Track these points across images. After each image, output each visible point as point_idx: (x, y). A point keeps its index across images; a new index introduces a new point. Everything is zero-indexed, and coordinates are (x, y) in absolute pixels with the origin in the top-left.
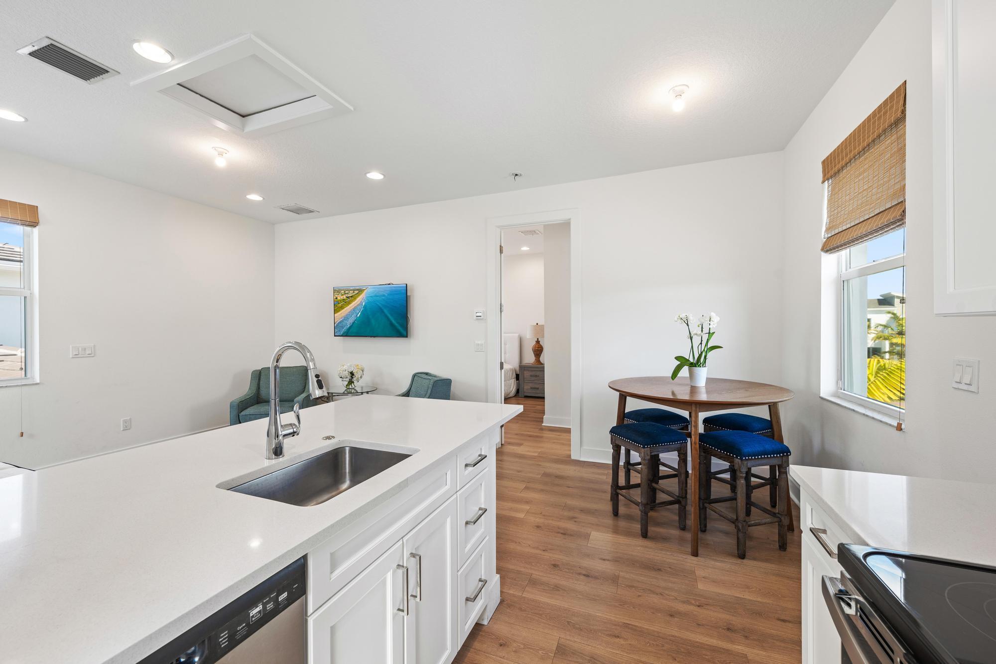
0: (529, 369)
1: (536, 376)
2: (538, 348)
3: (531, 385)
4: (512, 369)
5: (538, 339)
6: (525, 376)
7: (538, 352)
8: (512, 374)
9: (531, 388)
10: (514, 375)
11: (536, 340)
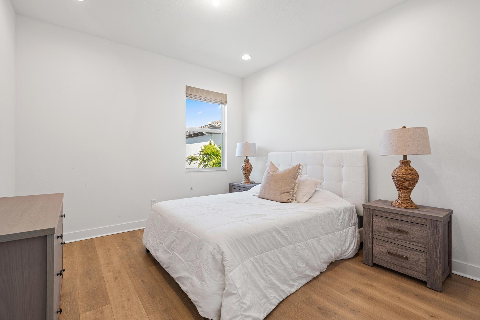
0: (384, 214)
1: (400, 231)
2: (406, 174)
3: (389, 247)
4: (351, 209)
5: (405, 157)
6: (375, 228)
7: (407, 183)
8: (350, 218)
9: (389, 253)
10: (355, 219)
11: (402, 158)
